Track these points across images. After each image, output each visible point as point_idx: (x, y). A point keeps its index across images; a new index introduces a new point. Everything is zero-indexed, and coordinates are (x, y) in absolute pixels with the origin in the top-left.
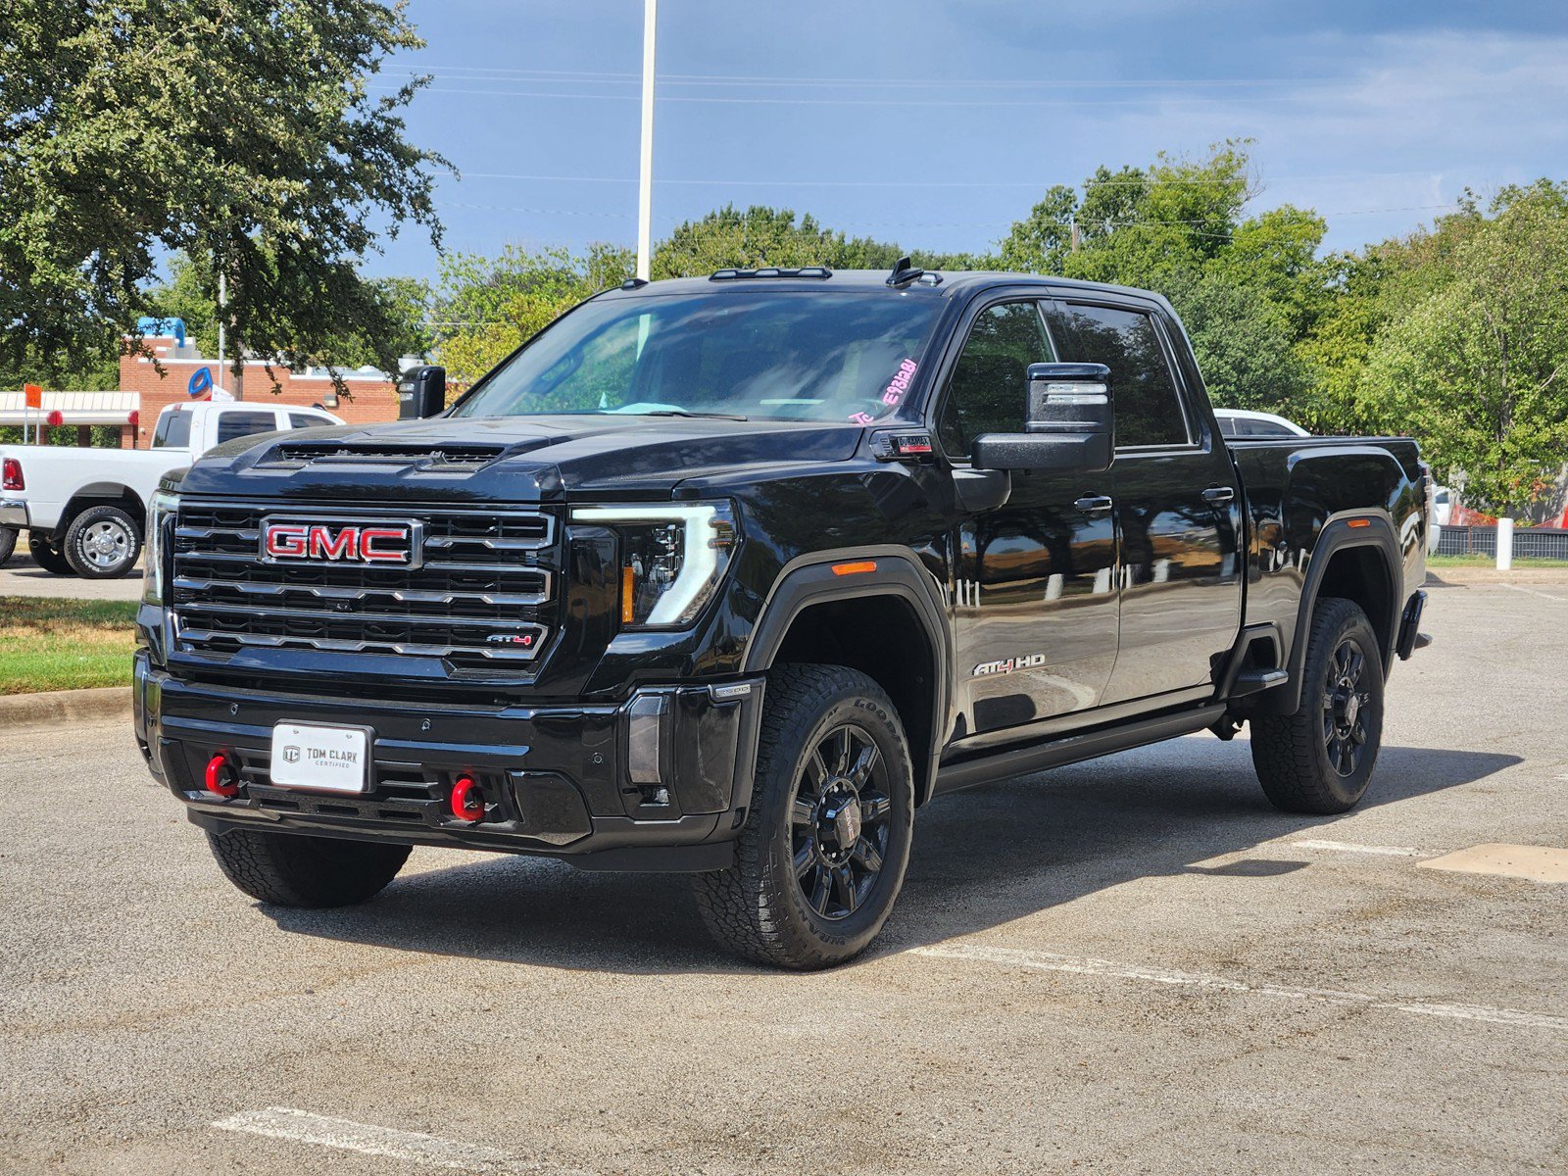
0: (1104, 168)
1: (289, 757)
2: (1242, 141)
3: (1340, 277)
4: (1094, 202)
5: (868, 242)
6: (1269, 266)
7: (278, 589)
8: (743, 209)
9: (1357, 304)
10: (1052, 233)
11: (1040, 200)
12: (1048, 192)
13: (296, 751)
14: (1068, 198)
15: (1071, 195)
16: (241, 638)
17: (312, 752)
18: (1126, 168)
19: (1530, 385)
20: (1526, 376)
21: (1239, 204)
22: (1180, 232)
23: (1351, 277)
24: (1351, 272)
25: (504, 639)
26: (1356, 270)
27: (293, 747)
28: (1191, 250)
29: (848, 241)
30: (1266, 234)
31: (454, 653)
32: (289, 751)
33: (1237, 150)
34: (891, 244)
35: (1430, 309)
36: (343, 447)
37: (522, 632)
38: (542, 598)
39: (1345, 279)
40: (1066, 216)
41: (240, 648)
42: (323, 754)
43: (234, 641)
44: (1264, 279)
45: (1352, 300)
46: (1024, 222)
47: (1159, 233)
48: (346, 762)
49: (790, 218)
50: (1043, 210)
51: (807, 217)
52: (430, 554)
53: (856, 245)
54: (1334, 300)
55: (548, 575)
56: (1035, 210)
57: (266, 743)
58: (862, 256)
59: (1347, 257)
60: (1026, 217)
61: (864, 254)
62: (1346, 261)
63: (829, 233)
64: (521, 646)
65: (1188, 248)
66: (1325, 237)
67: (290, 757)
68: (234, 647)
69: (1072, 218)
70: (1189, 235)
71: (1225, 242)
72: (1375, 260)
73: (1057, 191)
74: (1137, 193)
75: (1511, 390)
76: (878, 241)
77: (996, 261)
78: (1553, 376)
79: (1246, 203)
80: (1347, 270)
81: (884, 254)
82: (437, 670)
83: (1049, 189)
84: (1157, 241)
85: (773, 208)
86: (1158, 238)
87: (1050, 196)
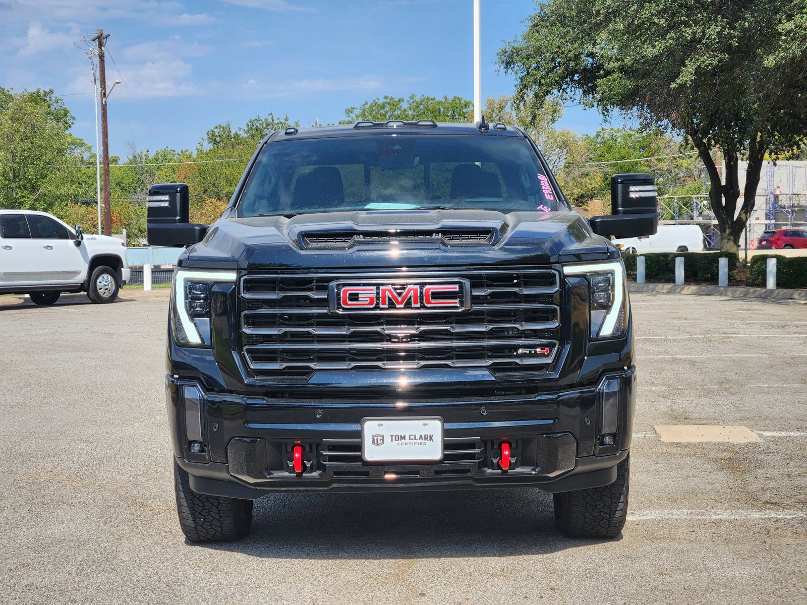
1: (376, 442)
7: (343, 331)
13: (381, 438)
16: (312, 365)
17: (394, 438)
20: (26, 191)
25: (530, 352)
27: (378, 436)
31: (494, 364)
32: (375, 438)
36: (359, 233)
37: (542, 346)
38: (554, 324)
41: (312, 372)
42: (403, 438)
43: (308, 368)
48: (423, 441)
52: (476, 300)
55: (558, 308)
57: (359, 434)
64: (542, 355)
67: (378, 441)
68: (308, 372)
78: (40, 191)
82: (486, 376)
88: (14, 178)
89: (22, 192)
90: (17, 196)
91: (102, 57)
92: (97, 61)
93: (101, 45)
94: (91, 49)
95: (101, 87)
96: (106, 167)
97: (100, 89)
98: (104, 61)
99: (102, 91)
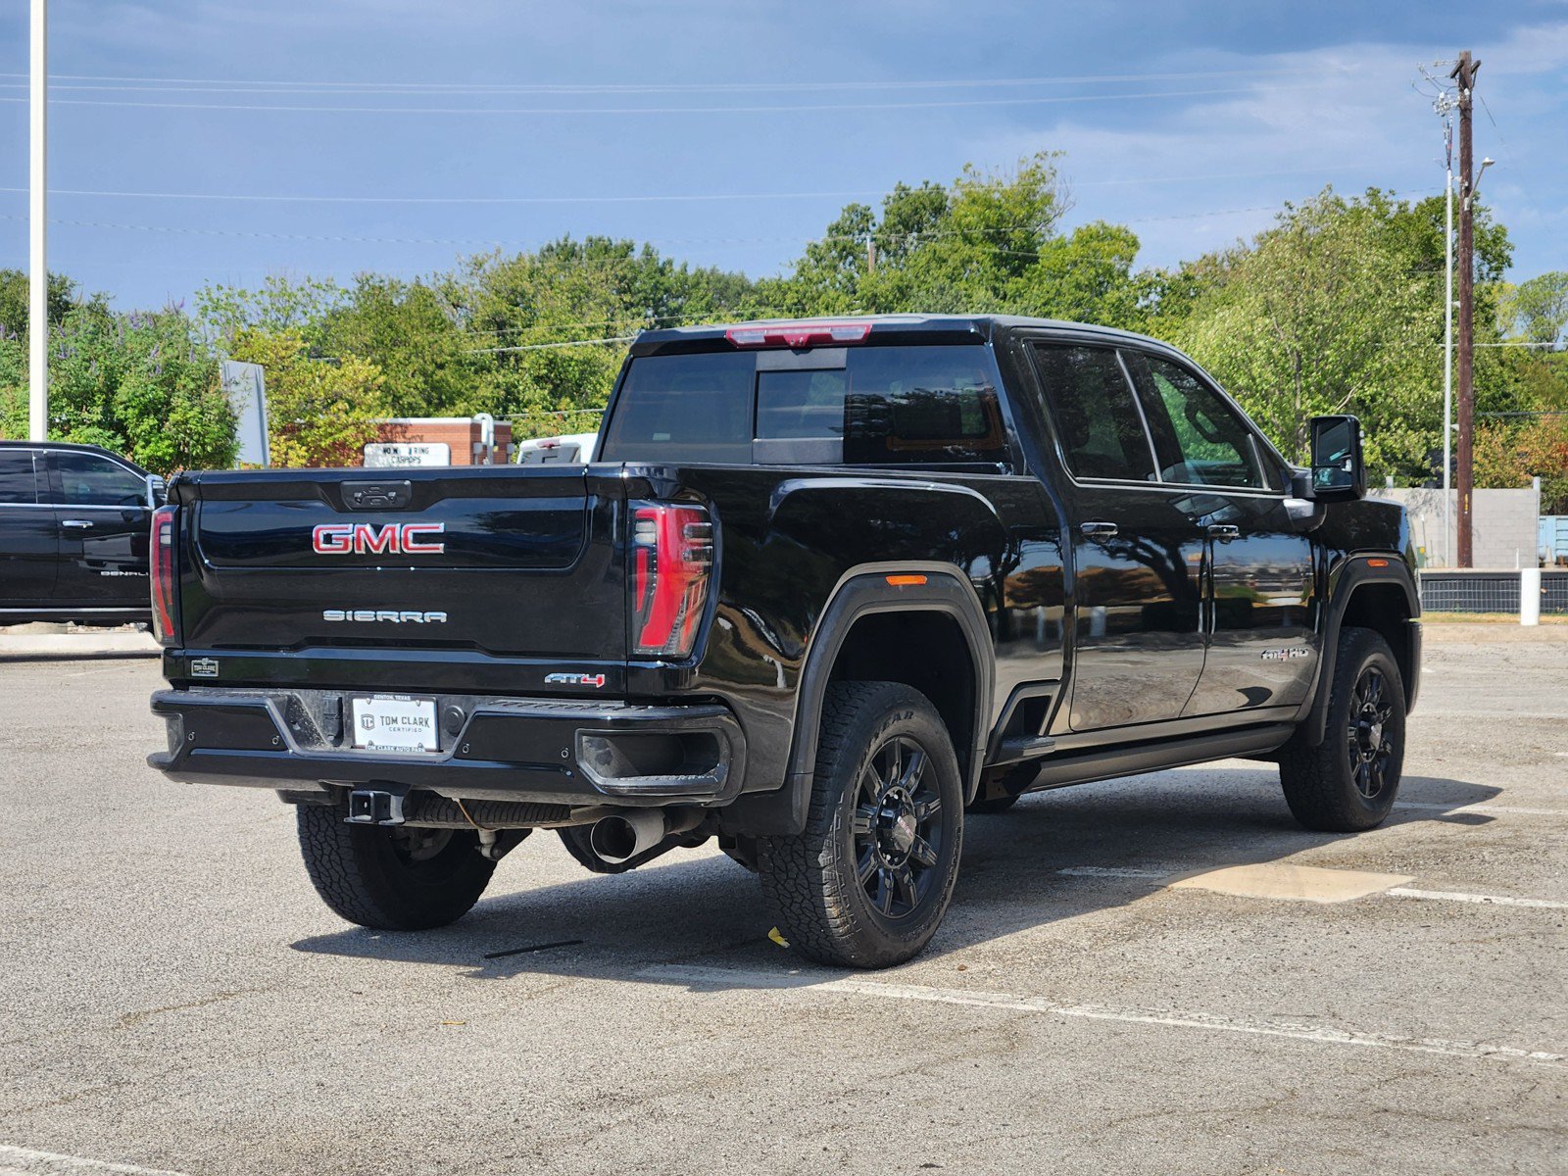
0: (902, 185)
2: (1050, 154)
3: (1152, 296)
4: (894, 220)
5: (713, 272)
6: (1074, 284)
8: (582, 242)
9: (1167, 324)
10: (847, 252)
11: (836, 217)
12: (844, 211)
14: (866, 216)
15: (869, 212)
18: (926, 183)
19: (1326, 407)
20: (1321, 397)
21: (1049, 221)
22: (983, 252)
23: (1163, 295)
24: (1163, 291)
26: (1169, 289)
28: (994, 269)
29: (691, 271)
30: (1074, 252)
33: (1045, 165)
34: (736, 272)
35: (1217, 326)
39: (1158, 298)
40: (863, 235)
44: (1069, 298)
45: (1161, 320)
46: (819, 242)
47: (956, 252)
49: (630, 248)
50: (835, 229)
51: (647, 247)
53: (700, 274)
54: (1143, 320)
56: (831, 230)
58: (706, 286)
59: (1158, 275)
60: (822, 238)
61: (707, 283)
62: (1158, 279)
63: (670, 263)
65: (991, 267)
66: (1138, 255)
69: (868, 238)
70: (995, 254)
71: (1035, 260)
72: (1187, 278)
73: (853, 209)
74: (939, 210)
75: (1306, 413)
76: (724, 270)
77: (787, 284)
78: (1349, 396)
79: (1056, 220)
80: (1159, 289)
81: (727, 283)
83: (845, 208)
84: (954, 261)
85: (611, 238)
86: (955, 256)
87: (846, 215)
88: (1299, 368)
89: (1312, 399)
90: (1303, 408)
91: (1466, 110)
92: (1455, 119)
93: (1465, 84)
94: (1442, 95)
95: (1461, 174)
96: (1466, 344)
97: (1459, 179)
98: (1470, 120)
99: (1463, 183)
